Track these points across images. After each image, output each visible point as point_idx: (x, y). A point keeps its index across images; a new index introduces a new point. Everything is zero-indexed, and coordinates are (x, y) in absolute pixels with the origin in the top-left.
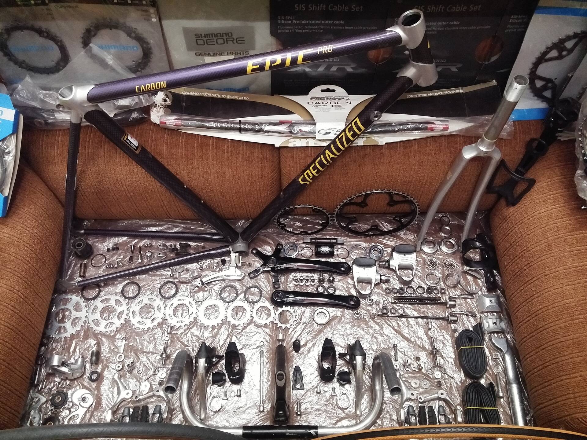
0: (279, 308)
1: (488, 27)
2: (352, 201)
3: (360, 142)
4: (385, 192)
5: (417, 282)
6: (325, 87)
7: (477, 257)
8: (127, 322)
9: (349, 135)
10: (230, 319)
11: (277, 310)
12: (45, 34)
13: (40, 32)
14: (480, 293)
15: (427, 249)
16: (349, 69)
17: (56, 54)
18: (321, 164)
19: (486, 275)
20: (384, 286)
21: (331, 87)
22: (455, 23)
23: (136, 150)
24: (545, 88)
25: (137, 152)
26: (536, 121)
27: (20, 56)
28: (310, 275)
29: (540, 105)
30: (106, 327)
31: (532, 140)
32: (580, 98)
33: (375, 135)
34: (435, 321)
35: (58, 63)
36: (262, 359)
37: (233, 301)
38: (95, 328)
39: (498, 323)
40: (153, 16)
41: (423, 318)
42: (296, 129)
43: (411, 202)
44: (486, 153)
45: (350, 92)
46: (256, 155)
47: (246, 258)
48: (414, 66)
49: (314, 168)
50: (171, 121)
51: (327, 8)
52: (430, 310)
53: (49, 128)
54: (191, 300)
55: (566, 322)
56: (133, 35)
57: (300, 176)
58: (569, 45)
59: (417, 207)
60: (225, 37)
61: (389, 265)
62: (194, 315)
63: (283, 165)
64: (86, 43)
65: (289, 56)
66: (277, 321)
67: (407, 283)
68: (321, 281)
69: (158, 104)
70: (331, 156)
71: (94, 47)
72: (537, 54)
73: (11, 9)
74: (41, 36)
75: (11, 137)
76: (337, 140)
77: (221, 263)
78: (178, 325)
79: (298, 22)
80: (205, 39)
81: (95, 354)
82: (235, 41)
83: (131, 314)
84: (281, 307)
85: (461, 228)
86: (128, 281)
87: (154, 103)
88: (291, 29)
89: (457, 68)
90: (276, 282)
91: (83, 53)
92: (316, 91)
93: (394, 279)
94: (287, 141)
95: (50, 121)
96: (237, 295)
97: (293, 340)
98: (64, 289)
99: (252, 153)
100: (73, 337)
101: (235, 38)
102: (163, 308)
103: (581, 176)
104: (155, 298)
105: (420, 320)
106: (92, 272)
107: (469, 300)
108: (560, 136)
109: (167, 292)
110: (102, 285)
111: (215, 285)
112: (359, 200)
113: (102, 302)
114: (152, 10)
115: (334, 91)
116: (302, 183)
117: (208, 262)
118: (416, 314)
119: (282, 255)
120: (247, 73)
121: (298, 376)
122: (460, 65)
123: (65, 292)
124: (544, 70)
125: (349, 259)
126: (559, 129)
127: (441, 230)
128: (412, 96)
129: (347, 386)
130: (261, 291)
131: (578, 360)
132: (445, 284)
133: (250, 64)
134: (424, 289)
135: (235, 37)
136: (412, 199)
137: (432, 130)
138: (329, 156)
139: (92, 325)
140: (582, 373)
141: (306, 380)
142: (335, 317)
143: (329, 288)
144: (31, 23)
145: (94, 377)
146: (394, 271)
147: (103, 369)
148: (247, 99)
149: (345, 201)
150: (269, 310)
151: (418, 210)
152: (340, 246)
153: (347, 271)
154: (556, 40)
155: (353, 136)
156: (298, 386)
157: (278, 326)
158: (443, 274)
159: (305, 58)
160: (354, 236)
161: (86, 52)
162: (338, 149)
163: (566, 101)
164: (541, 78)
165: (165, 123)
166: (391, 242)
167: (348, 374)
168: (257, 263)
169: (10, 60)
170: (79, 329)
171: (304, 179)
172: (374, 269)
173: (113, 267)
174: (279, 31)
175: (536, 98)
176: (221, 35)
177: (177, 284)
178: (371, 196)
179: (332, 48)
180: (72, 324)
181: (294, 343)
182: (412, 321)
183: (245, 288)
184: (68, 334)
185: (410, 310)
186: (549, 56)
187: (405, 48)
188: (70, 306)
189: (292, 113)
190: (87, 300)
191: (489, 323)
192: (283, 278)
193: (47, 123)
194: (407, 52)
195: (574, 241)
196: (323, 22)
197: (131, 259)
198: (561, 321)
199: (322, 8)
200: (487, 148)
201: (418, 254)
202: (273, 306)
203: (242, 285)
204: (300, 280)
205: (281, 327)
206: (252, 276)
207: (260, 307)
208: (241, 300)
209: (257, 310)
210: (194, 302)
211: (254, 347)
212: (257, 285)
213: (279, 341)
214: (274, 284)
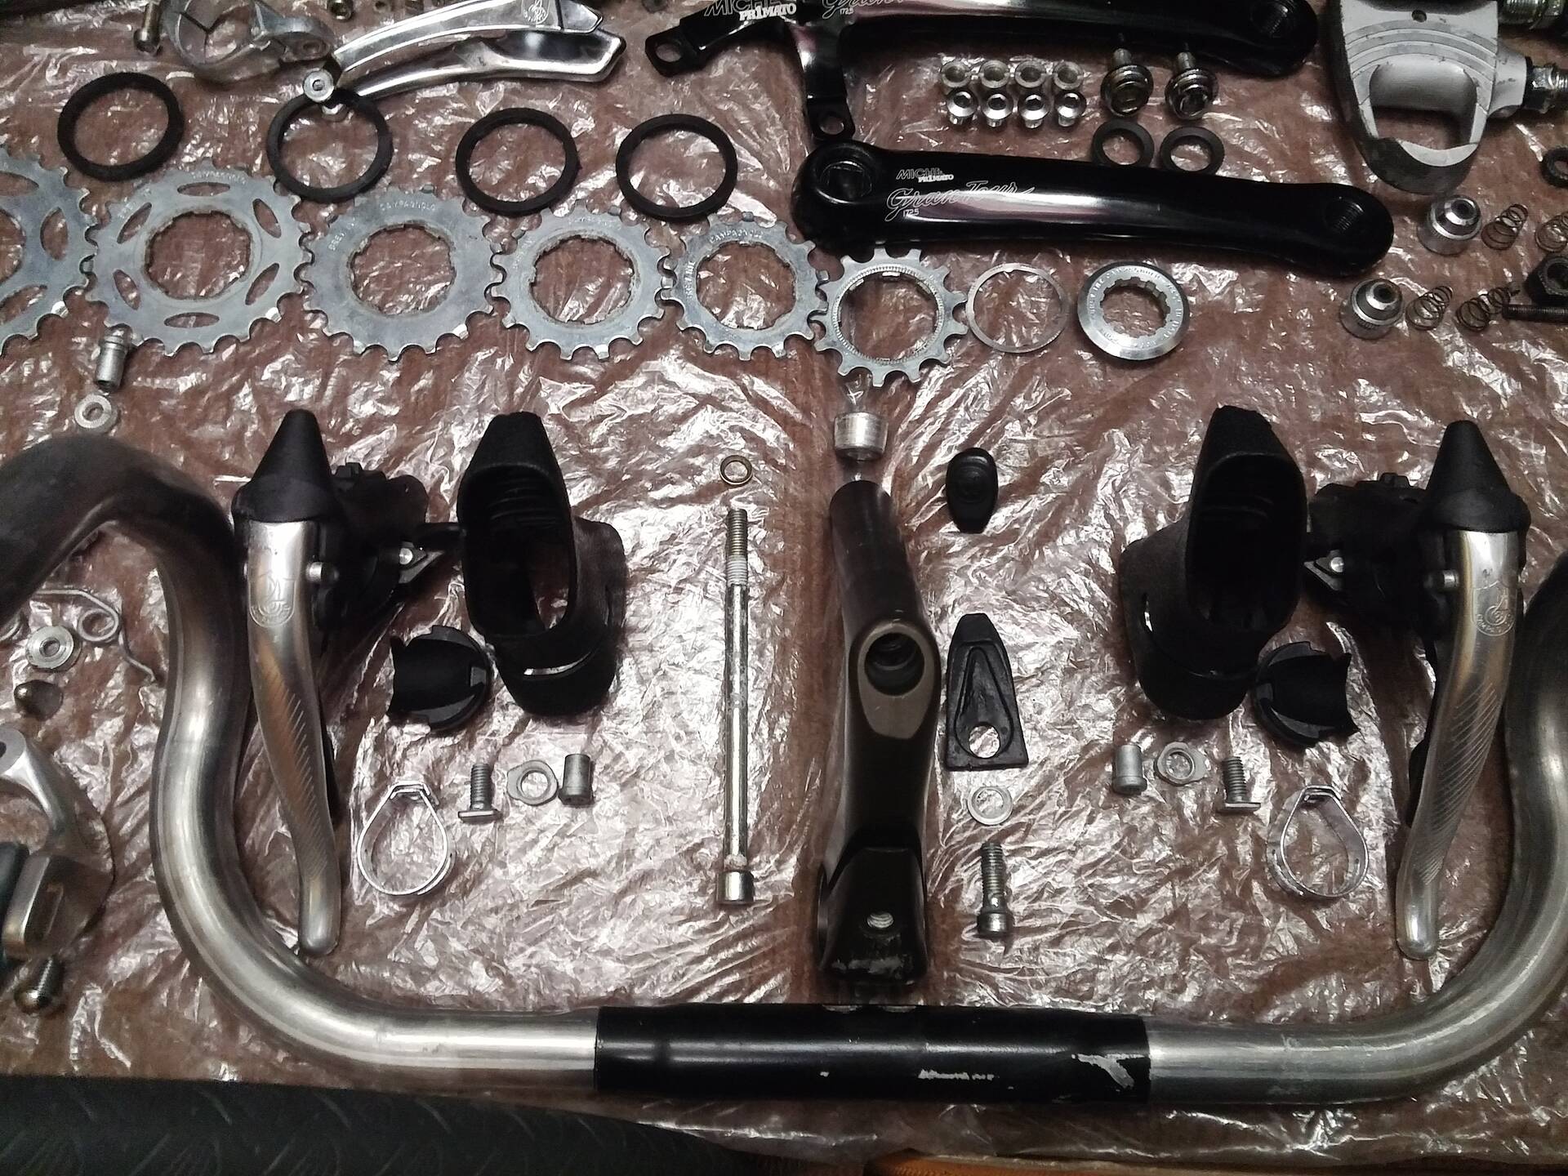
0: (847, 261)
10: (523, 311)
11: (839, 273)
28: (1049, 64)
36: (737, 564)
54: (265, 188)
62: (283, 283)
66: (835, 335)
68: (1122, 102)
78: (173, 341)
84: (863, 256)
90: (828, 103)
96: (573, 172)
97: (943, 457)
102: (77, 234)
104: (36, 172)
109: (112, 139)
111: (436, 105)
121: (982, 677)
130: (728, 155)
141: (1035, 710)
142: (1222, 319)
143: (1172, 143)
150: (784, 270)
156: (986, 744)
157: (843, 371)
167: (1332, 672)
177: (179, 93)
181: (955, 468)
183: (620, 135)
192: (872, 87)
202: (808, 246)
203: (606, 114)
204: (981, 96)
205: (859, 373)
206: (670, 56)
207: (724, 248)
208: (598, 200)
209: (705, 263)
210: (282, 206)
211: (686, 489)
212: (700, 112)
213: (848, 458)
214: (814, 117)
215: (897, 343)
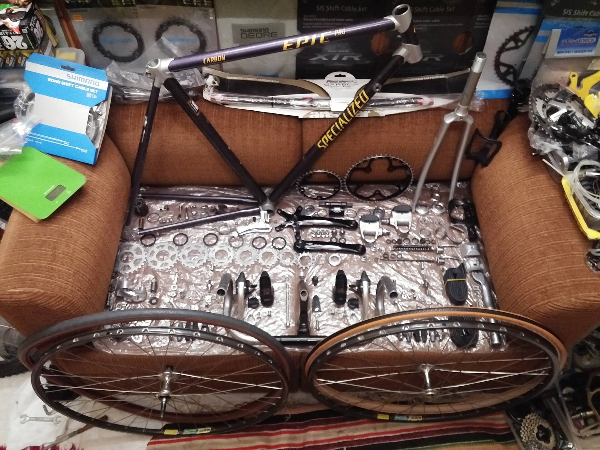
0: (300, 254)
1: (460, 24)
2: (359, 167)
3: (365, 114)
4: (385, 157)
5: (412, 235)
6: (338, 73)
7: (461, 217)
8: (179, 263)
9: (357, 104)
10: (261, 261)
11: (299, 255)
12: (129, 29)
13: (125, 27)
14: (463, 243)
15: (421, 211)
16: (356, 59)
17: (134, 44)
18: (336, 130)
19: (468, 230)
20: (386, 238)
21: (343, 73)
22: (436, 21)
23: (197, 112)
24: (507, 73)
25: (198, 114)
26: (503, 100)
27: (107, 47)
28: (325, 229)
29: (504, 87)
30: (161, 266)
31: (499, 112)
32: (533, 79)
33: (377, 108)
34: (426, 263)
35: (134, 54)
36: (287, 289)
37: (262, 248)
38: (153, 266)
39: (478, 264)
40: (211, 14)
41: (417, 261)
42: (316, 103)
43: (406, 167)
44: (461, 118)
45: (357, 77)
46: (284, 125)
47: (273, 217)
48: (405, 47)
49: (330, 134)
50: (220, 97)
51: (340, 8)
52: (423, 255)
53: (126, 102)
54: (229, 247)
55: (523, 241)
56: (195, 30)
57: (318, 141)
58: (523, 37)
59: (412, 171)
60: (263, 32)
61: (389, 222)
62: (232, 258)
63: (304, 134)
64: (158, 36)
65: (314, 37)
66: (299, 263)
67: (405, 235)
68: (334, 234)
69: (209, 85)
70: (344, 122)
71: (164, 38)
72: (499, 45)
73: (106, 9)
74: (126, 31)
75: (103, 103)
76: (348, 109)
77: (252, 220)
78: (219, 265)
79: (318, 20)
80: (247, 33)
81: (154, 284)
82: (270, 36)
83: (181, 257)
84: (302, 253)
85: (448, 194)
86: (178, 233)
87: (206, 84)
88: (313, 25)
89: (440, 58)
90: (297, 234)
91: (155, 44)
92: (331, 76)
93: (394, 233)
94: (309, 114)
95: (127, 96)
96: (266, 244)
97: (312, 277)
98: (127, 238)
99: (281, 124)
100: (135, 273)
101: (270, 33)
102: (206, 252)
103: (532, 132)
104: (201, 245)
105: (415, 263)
106: (148, 226)
107: (454, 248)
108: (520, 109)
109: (209, 241)
110: (158, 234)
111: (248, 236)
112: (365, 165)
113: (158, 248)
114: (211, 10)
115: (345, 76)
116: (320, 146)
117: (242, 219)
118: (411, 258)
119: (302, 214)
120: (284, 49)
121: (316, 302)
122: (442, 56)
123: (128, 240)
124: (506, 58)
125: (356, 218)
126: (519, 104)
127: (433, 196)
128: (406, 80)
129: (356, 309)
130: (285, 241)
131: (532, 266)
132: (435, 236)
133: (286, 43)
134: (417, 240)
135: (270, 31)
136: (407, 164)
137: (421, 104)
138: (341, 122)
139: (150, 264)
140: (534, 275)
141: (322, 305)
142: (345, 260)
143: (340, 239)
144: (119, 20)
145: (154, 301)
146: (394, 227)
147: (161, 296)
148: (277, 82)
149: (353, 166)
150: (292, 255)
151: (413, 174)
152: (349, 209)
153: (355, 226)
154: (512, 34)
155: (360, 105)
156: (317, 309)
157: (300, 267)
158: (434, 230)
159: (325, 39)
160: (361, 200)
161: (158, 44)
162: (349, 117)
163: (523, 81)
164: (504, 65)
165: (214, 99)
166: (390, 205)
167: (357, 300)
168: (282, 221)
169: (99, 50)
170: (140, 267)
171: (322, 144)
172: (377, 224)
173: (166, 222)
174: (304, 27)
175: (501, 81)
176: (260, 30)
177: (217, 235)
178: (374, 162)
179: (345, 32)
180: (134, 263)
181: (314, 277)
182: (408, 264)
183: (272, 239)
184: (132, 271)
185: (406, 255)
186: (508, 46)
187: (397, 32)
188: (132, 250)
189: (311, 92)
190: (145, 246)
191: (471, 264)
192: (303, 232)
193: (125, 99)
194: (399, 36)
195: (530, 184)
196: (337, 20)
197: (180, 216)
198: (520, 241)
199: (337, 8)
200: (462, 114)
201: (413, 215)
202: (295, 252)
203: (270, 236)
204: (317, 233)
205: (302, 267)
206: (278, 229)
207: (285, 253)
208: (269, 247)
209: (283, 254)
210: (231, 249)
211: (281, 281)
212: (282, 236)
213: (300, 277)
214: (296, 236)
215: (307, 264)
